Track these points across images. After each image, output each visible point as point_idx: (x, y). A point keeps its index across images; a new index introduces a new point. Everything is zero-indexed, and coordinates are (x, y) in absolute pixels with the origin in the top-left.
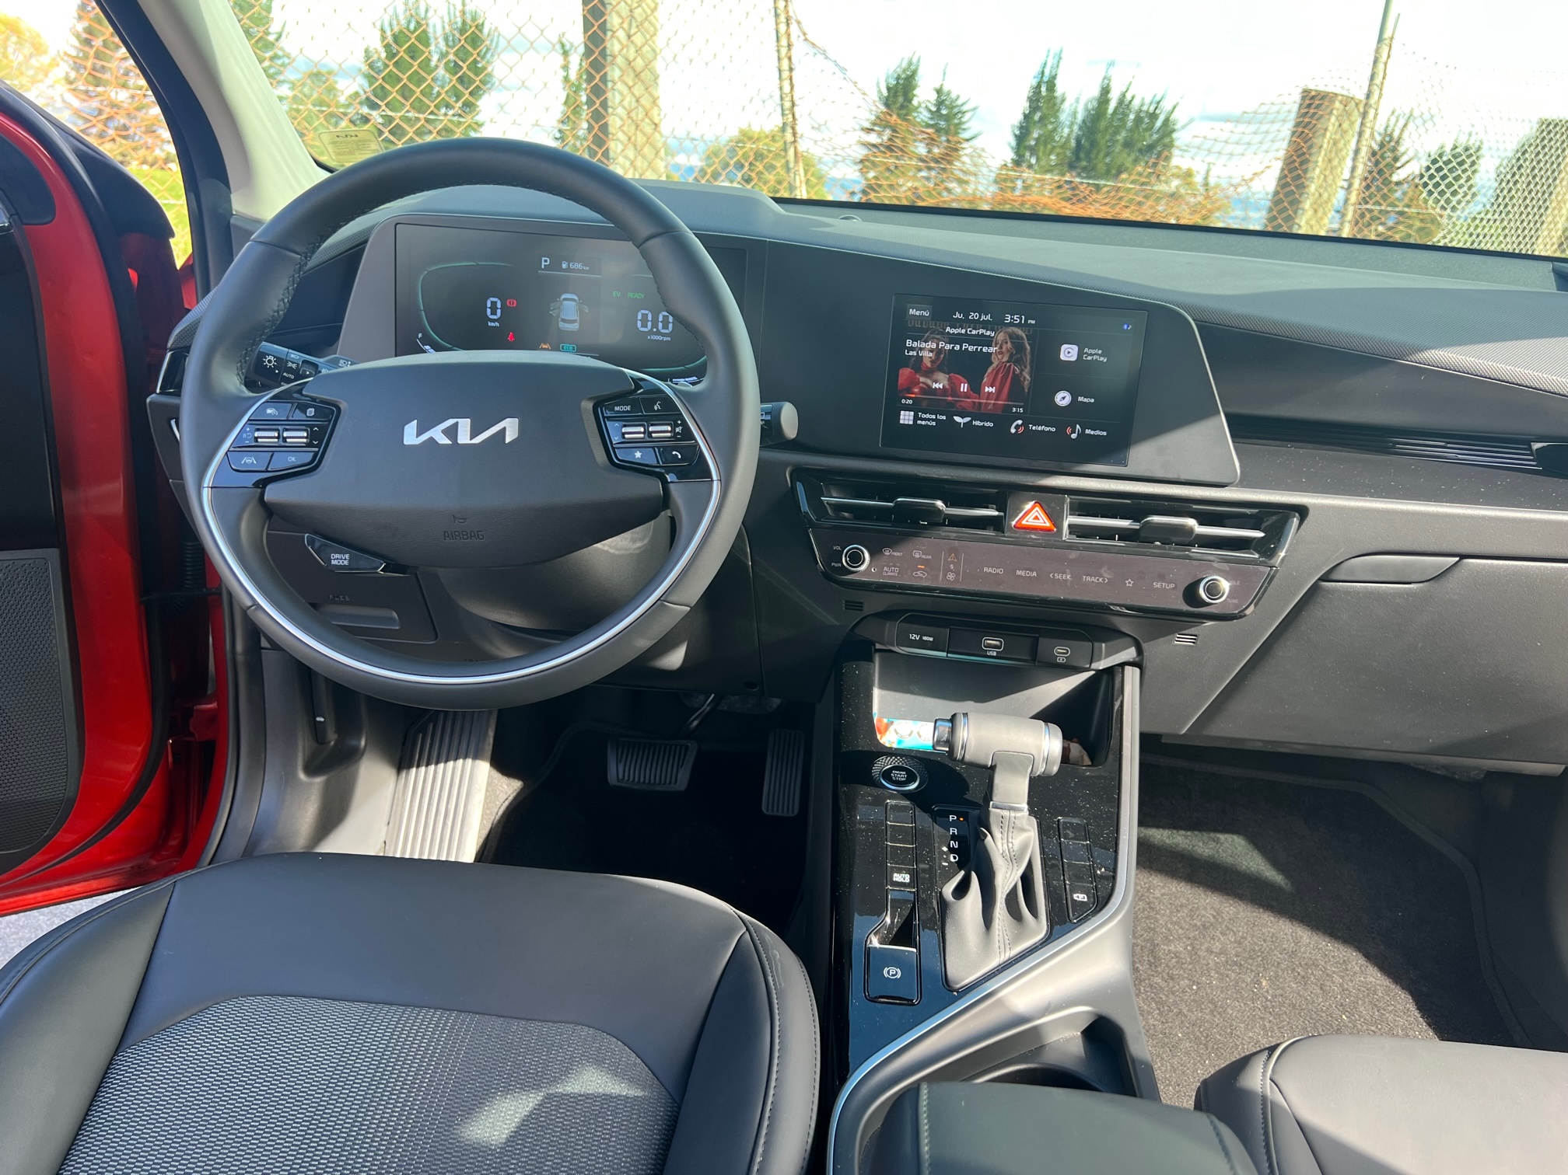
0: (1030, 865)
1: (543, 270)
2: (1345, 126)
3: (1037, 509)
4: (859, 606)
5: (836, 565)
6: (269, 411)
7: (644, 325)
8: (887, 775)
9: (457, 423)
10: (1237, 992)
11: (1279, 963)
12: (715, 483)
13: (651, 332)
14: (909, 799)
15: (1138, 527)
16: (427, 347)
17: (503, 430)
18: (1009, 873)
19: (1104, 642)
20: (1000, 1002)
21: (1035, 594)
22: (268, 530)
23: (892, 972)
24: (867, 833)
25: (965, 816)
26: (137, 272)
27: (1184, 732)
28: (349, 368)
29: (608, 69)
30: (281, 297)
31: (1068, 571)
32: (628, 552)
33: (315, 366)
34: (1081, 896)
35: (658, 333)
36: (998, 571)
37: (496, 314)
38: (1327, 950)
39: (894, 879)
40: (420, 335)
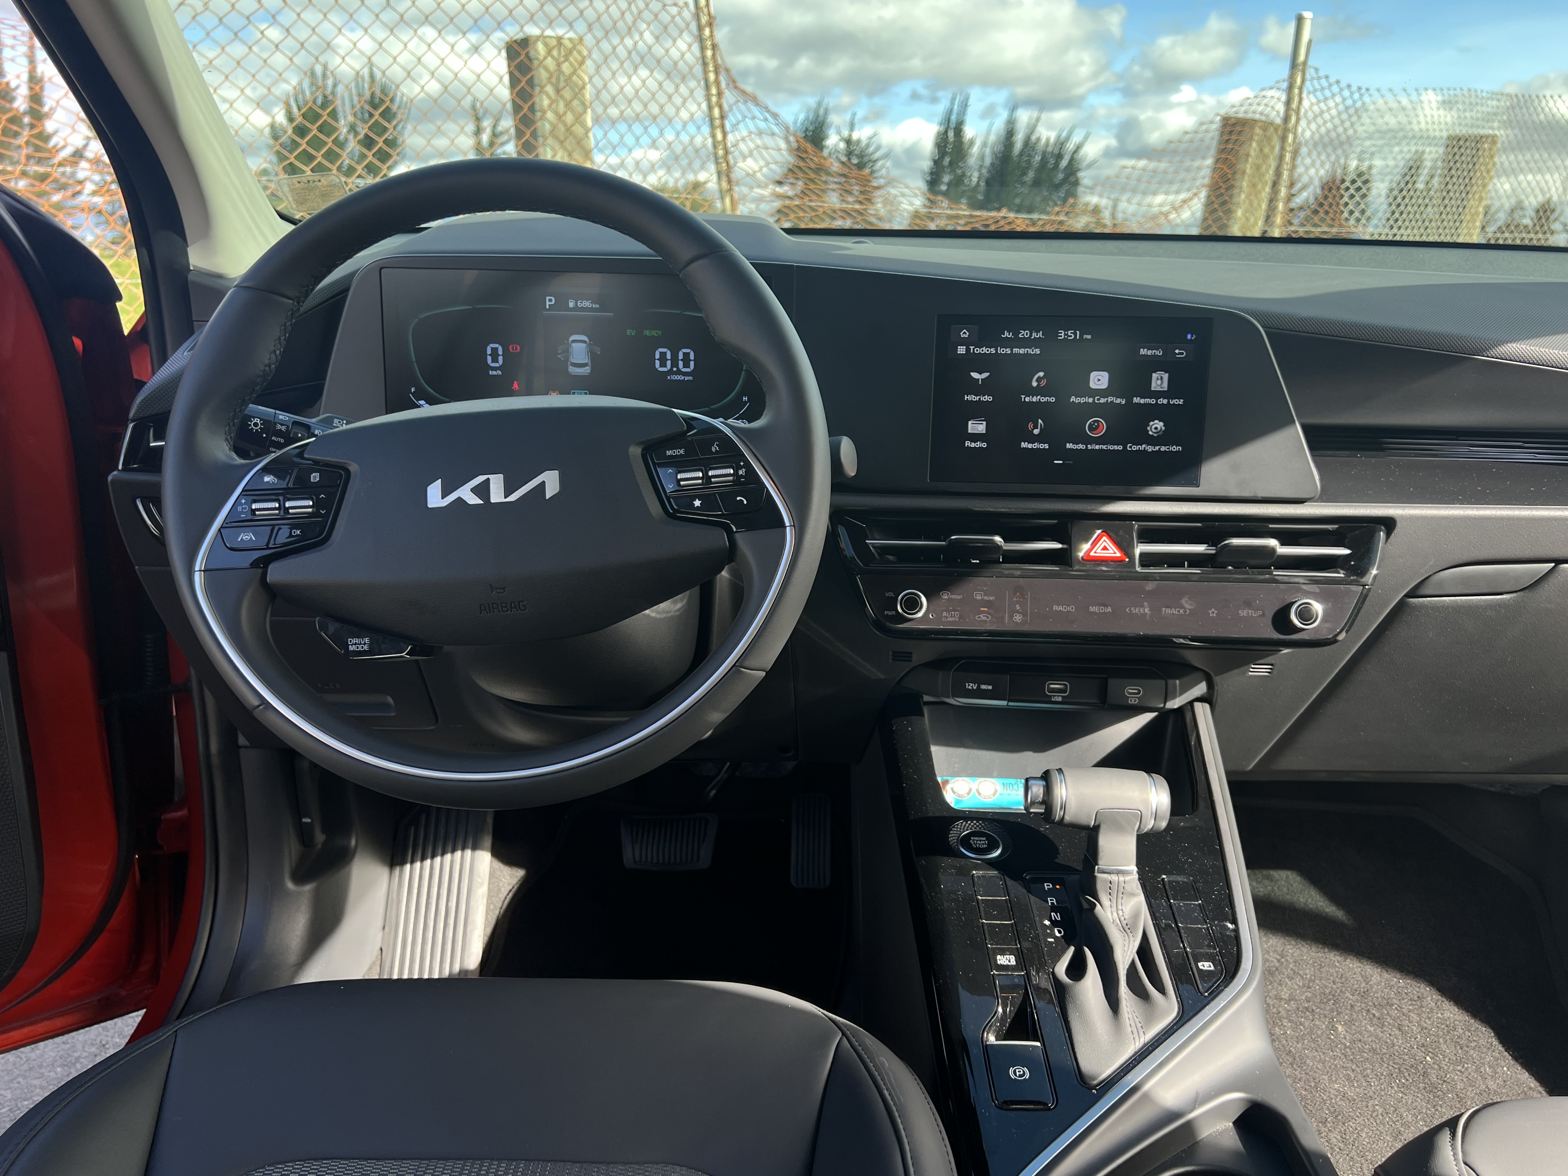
0: (1145, 937)
1: (548, 310)
2: (1267, 150)
3: (1104, 538)
4: (908, 656)
5: (890, 613)
6: (267, 479)
7: (663, 364)
8: (965, 841)
9: (488, 479)
10: (1314, 1041)
11: (1352, 1006)
12: (788, 529)
13: (670, 372)
14: (996, 869)
15: (1214, 552)
16: (422, 402)
17: (543, 484)
18: (1127, 945)
19: (1177, 678)
20: (1146, 1096)
21: (1109, 631)
22: (271, 616)
23: (1019, 1072)
24: (958, 911)
25: (1061, 882)
26: (81, 339)
27: (1250, 767)
28: (345, 427)
29: (539, 124)
30: (273, 348)
31: (1146, 604)
32: (669, 615)
33: (307, 427)
34: (1206, 964)
35: (680, 372)
36: (1069, 609)
37: (497, 362)
38: (1399, 987)
39: (999, 962)
40: (413, 390)
